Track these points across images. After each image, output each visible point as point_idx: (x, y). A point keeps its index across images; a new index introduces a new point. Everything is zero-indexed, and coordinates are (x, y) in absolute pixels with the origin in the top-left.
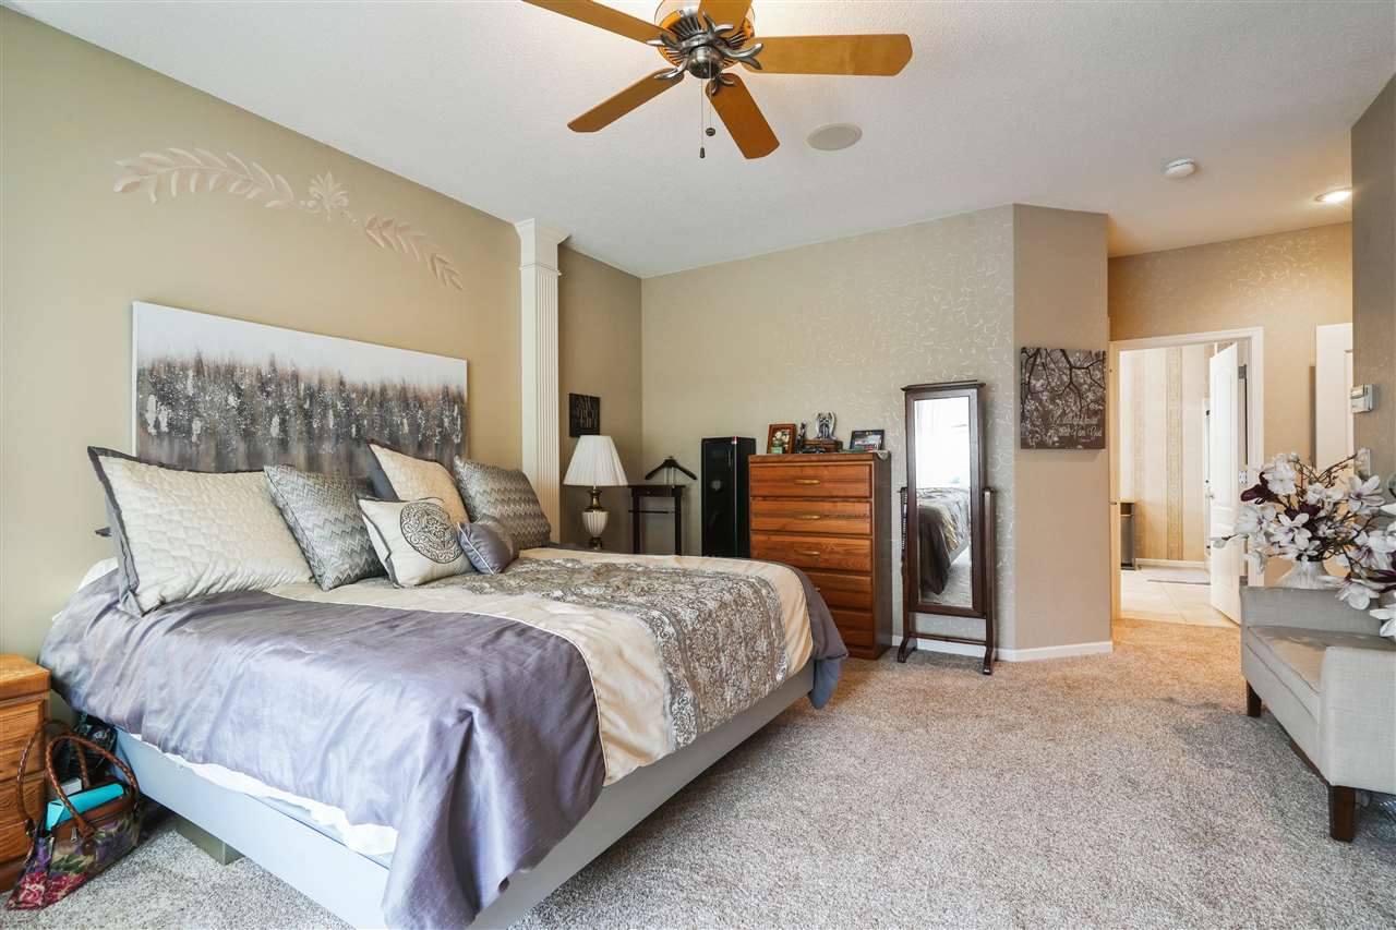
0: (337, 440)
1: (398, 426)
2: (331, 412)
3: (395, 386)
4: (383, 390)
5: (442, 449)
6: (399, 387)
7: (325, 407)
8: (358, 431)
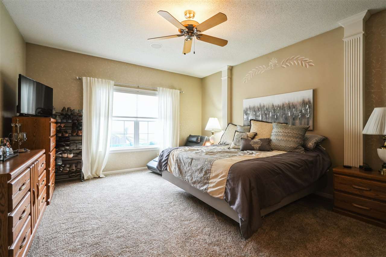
0: (272, 119)
1: (287, 114)
2: (271, 113)
3: (286, 103)
4: (283, 105)
5: (301, 120)
6: (287, 103)
7: (269, 112)
8: (276, 117)
